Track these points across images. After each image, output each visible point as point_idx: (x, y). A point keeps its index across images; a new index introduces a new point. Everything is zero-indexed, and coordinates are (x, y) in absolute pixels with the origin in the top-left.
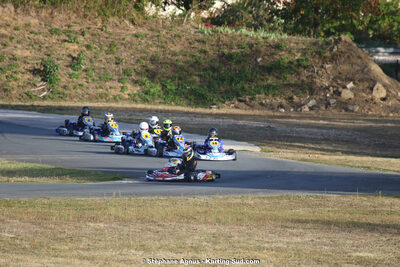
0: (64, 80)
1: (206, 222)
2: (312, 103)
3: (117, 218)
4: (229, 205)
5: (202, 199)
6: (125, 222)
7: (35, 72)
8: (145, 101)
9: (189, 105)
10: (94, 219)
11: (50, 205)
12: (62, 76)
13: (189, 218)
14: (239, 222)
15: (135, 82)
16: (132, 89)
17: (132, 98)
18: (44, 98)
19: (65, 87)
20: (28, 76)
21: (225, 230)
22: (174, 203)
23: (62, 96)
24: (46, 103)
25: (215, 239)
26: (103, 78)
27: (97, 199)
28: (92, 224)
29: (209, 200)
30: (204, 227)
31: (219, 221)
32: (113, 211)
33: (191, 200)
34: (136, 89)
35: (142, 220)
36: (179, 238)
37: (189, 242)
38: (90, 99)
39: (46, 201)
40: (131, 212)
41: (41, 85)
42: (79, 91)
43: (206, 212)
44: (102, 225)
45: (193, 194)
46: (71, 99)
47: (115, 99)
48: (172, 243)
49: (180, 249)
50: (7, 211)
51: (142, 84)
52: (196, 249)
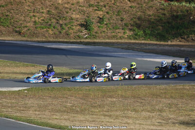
0: (96, 29)
1: (165, 98)
3: (122, 96)
4: (177, 89)
5: (163, 86)
6: (126, 98)
7: (82, 25)
8: (135, 39)
9: (157, 40)
10: (111, 97)
11: (89, 90)
12: (95, 27)
13: (157, 96)
14: (182, 97)
15: (130, 30)
16: (129, 33)
17: (129, 37)
18: (86, 38)
19: (96, 33)
20: (78, 27)
21: (175, 101)
22: (150, 89)
23: (95, 37)
24: (87, 40)
25: (170, 106)
26: (115, 28)
28: (110, 99)
29: (167, 87)
30: (164, 100)
31: (172, 97)
32: (120, 92)
33: (158, 87)
34: (131, 33)
35: (134, 97)
36: (152, 105)
37: (157, 107)
38: (108, 38)
39: (87, 88)
40: (129, 93)
41: (85, 32)
42: (103, 34)
43: (165, 93)
44: (114, 99)
45: (159, 84)
46: (99, 38)
47: (121, 38)
48: (149, 108)
49: (153, 111)
50: (69, 93)
51: (134, 30)
52: (161, 111)
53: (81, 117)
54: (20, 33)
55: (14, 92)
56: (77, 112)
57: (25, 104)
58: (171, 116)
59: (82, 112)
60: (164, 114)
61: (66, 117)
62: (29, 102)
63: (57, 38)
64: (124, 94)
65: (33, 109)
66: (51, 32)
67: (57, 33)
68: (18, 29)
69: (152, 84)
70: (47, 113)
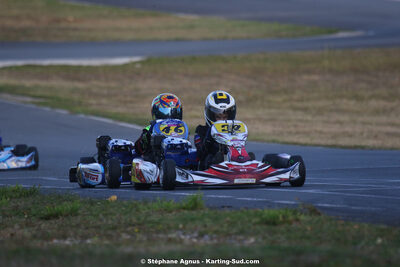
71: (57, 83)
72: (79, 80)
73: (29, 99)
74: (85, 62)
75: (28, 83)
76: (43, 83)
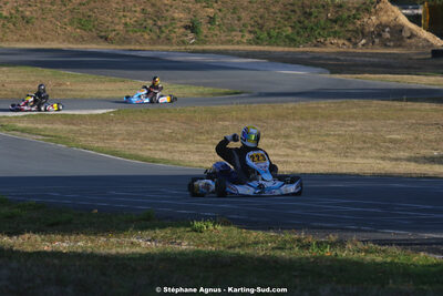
0: (205, 32)
1: (294, 119)
2: (363, 41)
3: (237, 118)
4: (309, 108)
5: (291, 105)
7: (186, 27)
8: (257, 44)
9: (285, 46)
10: (223, 120)
11: (195, 111)
12: (204, 29)
14: (315, 118)
15: (250, 32)
16: (248, 36)
17: (249, 42)
18: (193, 44)
19: (206, 36)
20: (182, 30)
21: (306, 124)
22: (274, 108)
23: (204, 43)
25: (300, 129)
26: (231, 29)
27: (224, 107)
28: (221, 123)
29: (296, 105)
30: (292, 123)
31: (302, 118)
33: (285, 105)
34: (251, 36)
35: (253, 120)
36: (277, 130)
37: (282, 132)
38: (222, 44)
40: (246, 114)
41: (191, 35)
42: (215, 39)
43: (293, 113)
44: (227, 123)
45: (282, 102)
46: (210, 43)
47: (238, 43)
48: (272, 133)
49: (276, 137)
50: (168, 116)
51: (255, 33)
52: (287, 136)
53: (183, 147)
54: (106, 39)
55: (97, 115)
56: (178, 141)
57: (110, 131)
58: (300, 144)
59: (184, 140)
60: (291, 141)
61: (163, 147)
62: (116, 128)
63: (154, 44)
64: (239, 115)
65: (121, 137)
66: (147, 37)
67: (155, 38)
68: (103, 34)
69: (276, 102)
70: (138, 142)
71: (59, 126)
72: (73, 124)
73: (40, 137)
74: (77, 112)
75: (40, 127)
76: (50, 126)
